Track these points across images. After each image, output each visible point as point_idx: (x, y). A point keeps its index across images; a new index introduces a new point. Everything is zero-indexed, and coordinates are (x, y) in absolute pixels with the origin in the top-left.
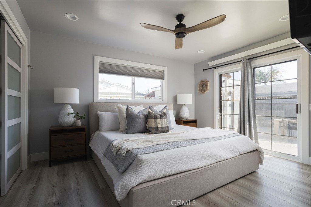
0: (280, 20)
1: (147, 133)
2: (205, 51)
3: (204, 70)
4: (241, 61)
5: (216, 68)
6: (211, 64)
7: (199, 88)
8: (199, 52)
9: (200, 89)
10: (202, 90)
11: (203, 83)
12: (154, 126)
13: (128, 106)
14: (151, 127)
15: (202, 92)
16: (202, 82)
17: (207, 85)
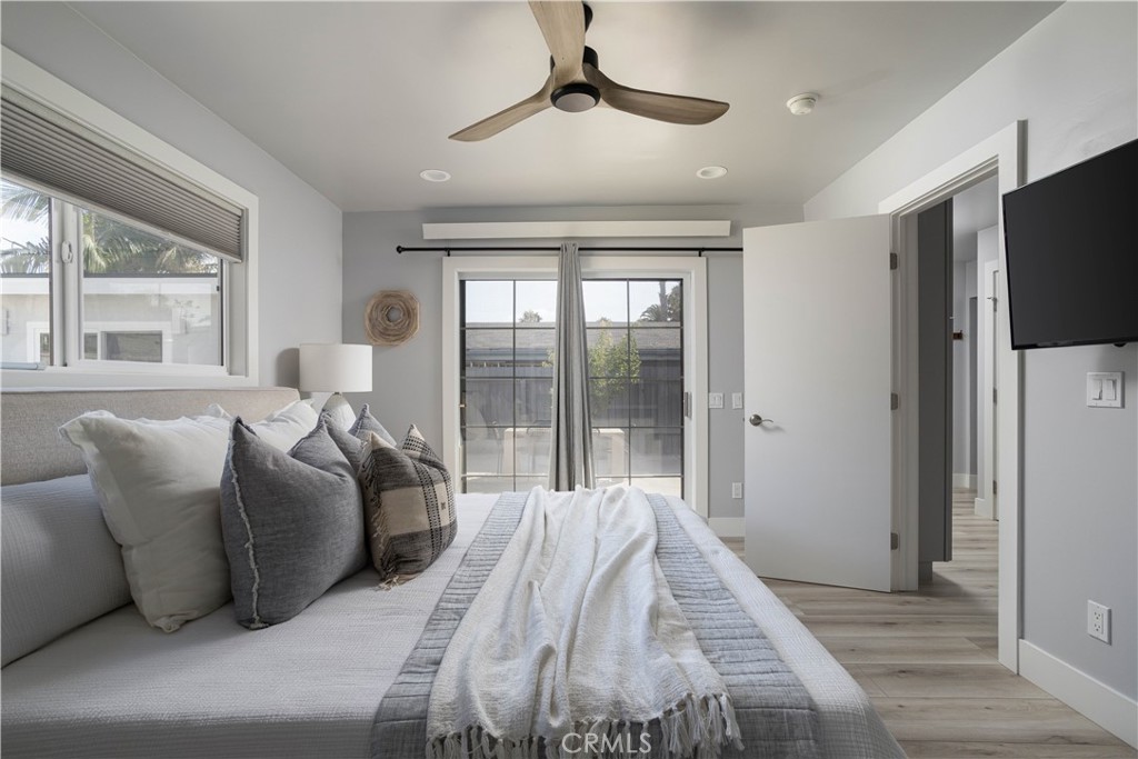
0: (699, 174)
1: (396, 571)
2: (448, 177)
3: (400, 250)
4: (559, 249)
5: (451, 252)
6: (434, 232)
7: (370, 320)
8: (425, 175)
9: (373, 326)
10: (386, 329)
11: (390, 301)
12: (428, 527)
13: (239, 421)
14: (413, 537)
15: (387, 340)
16: (388, 296)
17: (409, 314)
